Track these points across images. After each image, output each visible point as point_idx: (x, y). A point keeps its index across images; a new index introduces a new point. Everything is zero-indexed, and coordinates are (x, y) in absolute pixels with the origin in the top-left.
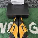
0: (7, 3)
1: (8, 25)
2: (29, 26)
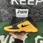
0: (13, 16)
2: (35, 40)
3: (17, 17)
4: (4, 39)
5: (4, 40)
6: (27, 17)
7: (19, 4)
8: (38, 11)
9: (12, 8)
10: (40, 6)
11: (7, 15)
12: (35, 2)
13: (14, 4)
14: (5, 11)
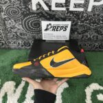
0: (34, 37)
1: (29, 88)
2: (85, 93)
3: (44, 39)
4: (13, 88)
5: (15, 91)
6: (68, 39)
7: (50, 10)
8: (93, 26)
9: (32, 19)
11: (21, 34)
12: (86, 5)
13: (38, 9)
14: (16, 26)
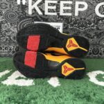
7: (44, 14)
8: (82, 30)
10: (85, 19)
